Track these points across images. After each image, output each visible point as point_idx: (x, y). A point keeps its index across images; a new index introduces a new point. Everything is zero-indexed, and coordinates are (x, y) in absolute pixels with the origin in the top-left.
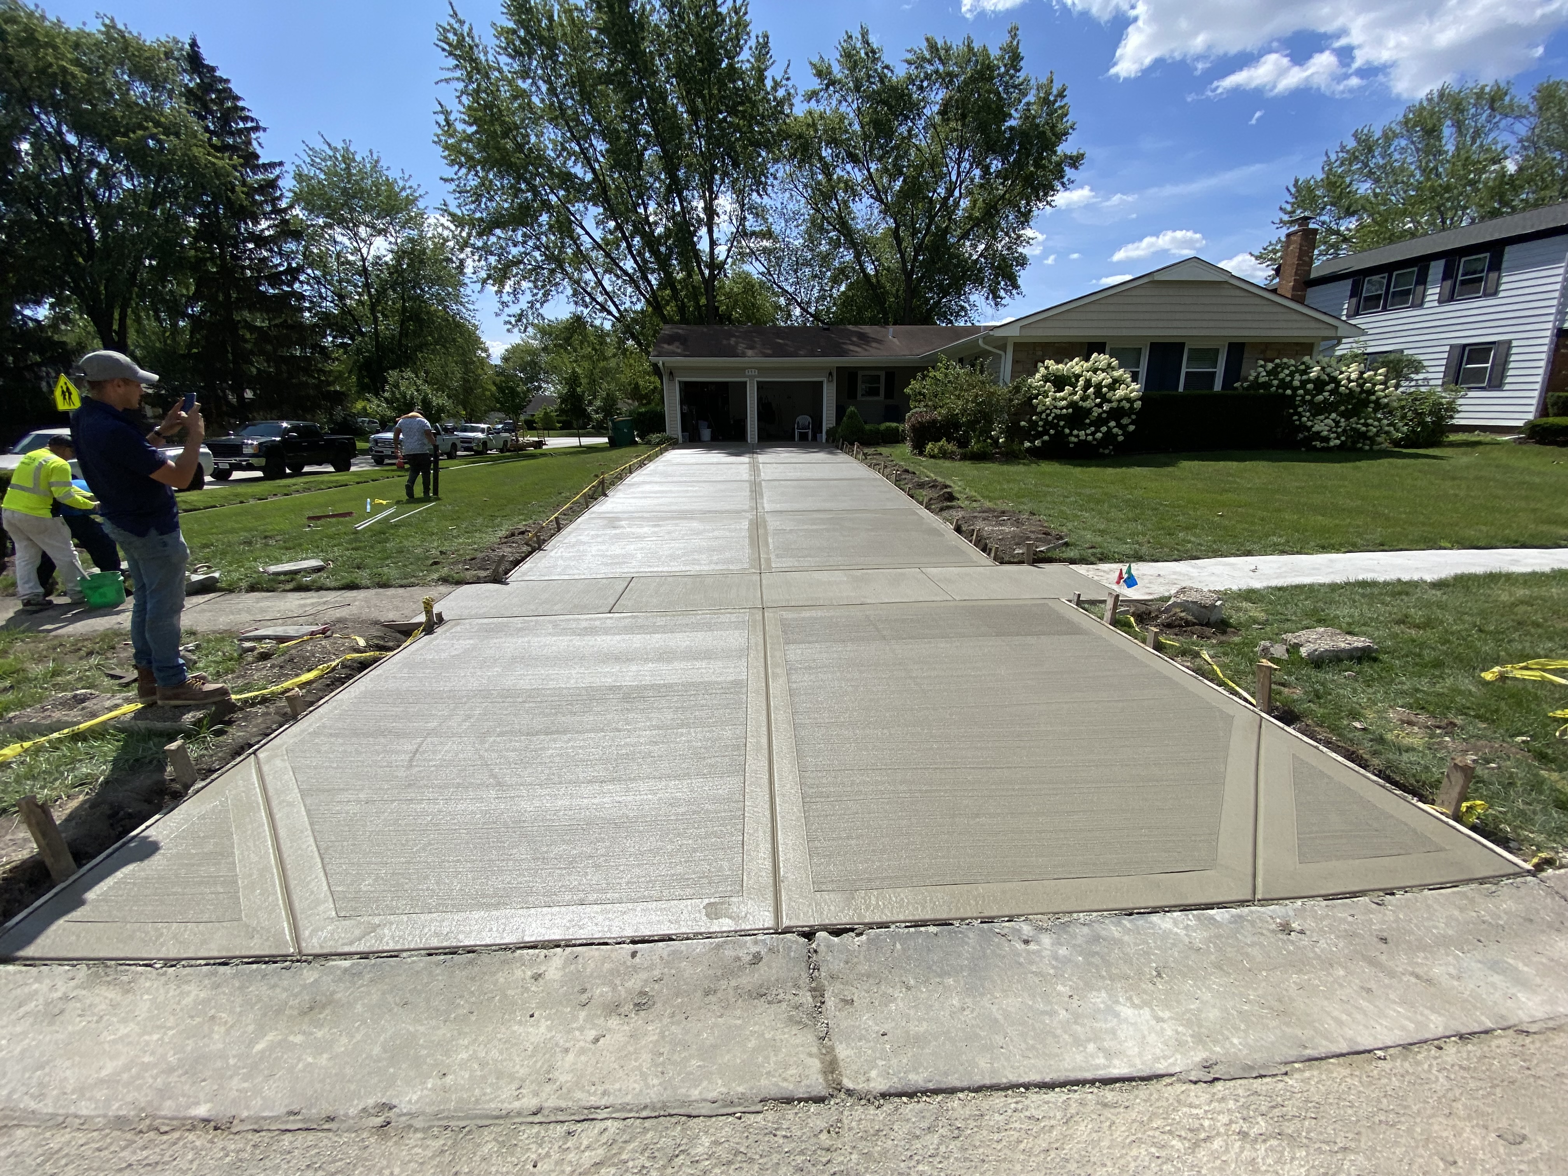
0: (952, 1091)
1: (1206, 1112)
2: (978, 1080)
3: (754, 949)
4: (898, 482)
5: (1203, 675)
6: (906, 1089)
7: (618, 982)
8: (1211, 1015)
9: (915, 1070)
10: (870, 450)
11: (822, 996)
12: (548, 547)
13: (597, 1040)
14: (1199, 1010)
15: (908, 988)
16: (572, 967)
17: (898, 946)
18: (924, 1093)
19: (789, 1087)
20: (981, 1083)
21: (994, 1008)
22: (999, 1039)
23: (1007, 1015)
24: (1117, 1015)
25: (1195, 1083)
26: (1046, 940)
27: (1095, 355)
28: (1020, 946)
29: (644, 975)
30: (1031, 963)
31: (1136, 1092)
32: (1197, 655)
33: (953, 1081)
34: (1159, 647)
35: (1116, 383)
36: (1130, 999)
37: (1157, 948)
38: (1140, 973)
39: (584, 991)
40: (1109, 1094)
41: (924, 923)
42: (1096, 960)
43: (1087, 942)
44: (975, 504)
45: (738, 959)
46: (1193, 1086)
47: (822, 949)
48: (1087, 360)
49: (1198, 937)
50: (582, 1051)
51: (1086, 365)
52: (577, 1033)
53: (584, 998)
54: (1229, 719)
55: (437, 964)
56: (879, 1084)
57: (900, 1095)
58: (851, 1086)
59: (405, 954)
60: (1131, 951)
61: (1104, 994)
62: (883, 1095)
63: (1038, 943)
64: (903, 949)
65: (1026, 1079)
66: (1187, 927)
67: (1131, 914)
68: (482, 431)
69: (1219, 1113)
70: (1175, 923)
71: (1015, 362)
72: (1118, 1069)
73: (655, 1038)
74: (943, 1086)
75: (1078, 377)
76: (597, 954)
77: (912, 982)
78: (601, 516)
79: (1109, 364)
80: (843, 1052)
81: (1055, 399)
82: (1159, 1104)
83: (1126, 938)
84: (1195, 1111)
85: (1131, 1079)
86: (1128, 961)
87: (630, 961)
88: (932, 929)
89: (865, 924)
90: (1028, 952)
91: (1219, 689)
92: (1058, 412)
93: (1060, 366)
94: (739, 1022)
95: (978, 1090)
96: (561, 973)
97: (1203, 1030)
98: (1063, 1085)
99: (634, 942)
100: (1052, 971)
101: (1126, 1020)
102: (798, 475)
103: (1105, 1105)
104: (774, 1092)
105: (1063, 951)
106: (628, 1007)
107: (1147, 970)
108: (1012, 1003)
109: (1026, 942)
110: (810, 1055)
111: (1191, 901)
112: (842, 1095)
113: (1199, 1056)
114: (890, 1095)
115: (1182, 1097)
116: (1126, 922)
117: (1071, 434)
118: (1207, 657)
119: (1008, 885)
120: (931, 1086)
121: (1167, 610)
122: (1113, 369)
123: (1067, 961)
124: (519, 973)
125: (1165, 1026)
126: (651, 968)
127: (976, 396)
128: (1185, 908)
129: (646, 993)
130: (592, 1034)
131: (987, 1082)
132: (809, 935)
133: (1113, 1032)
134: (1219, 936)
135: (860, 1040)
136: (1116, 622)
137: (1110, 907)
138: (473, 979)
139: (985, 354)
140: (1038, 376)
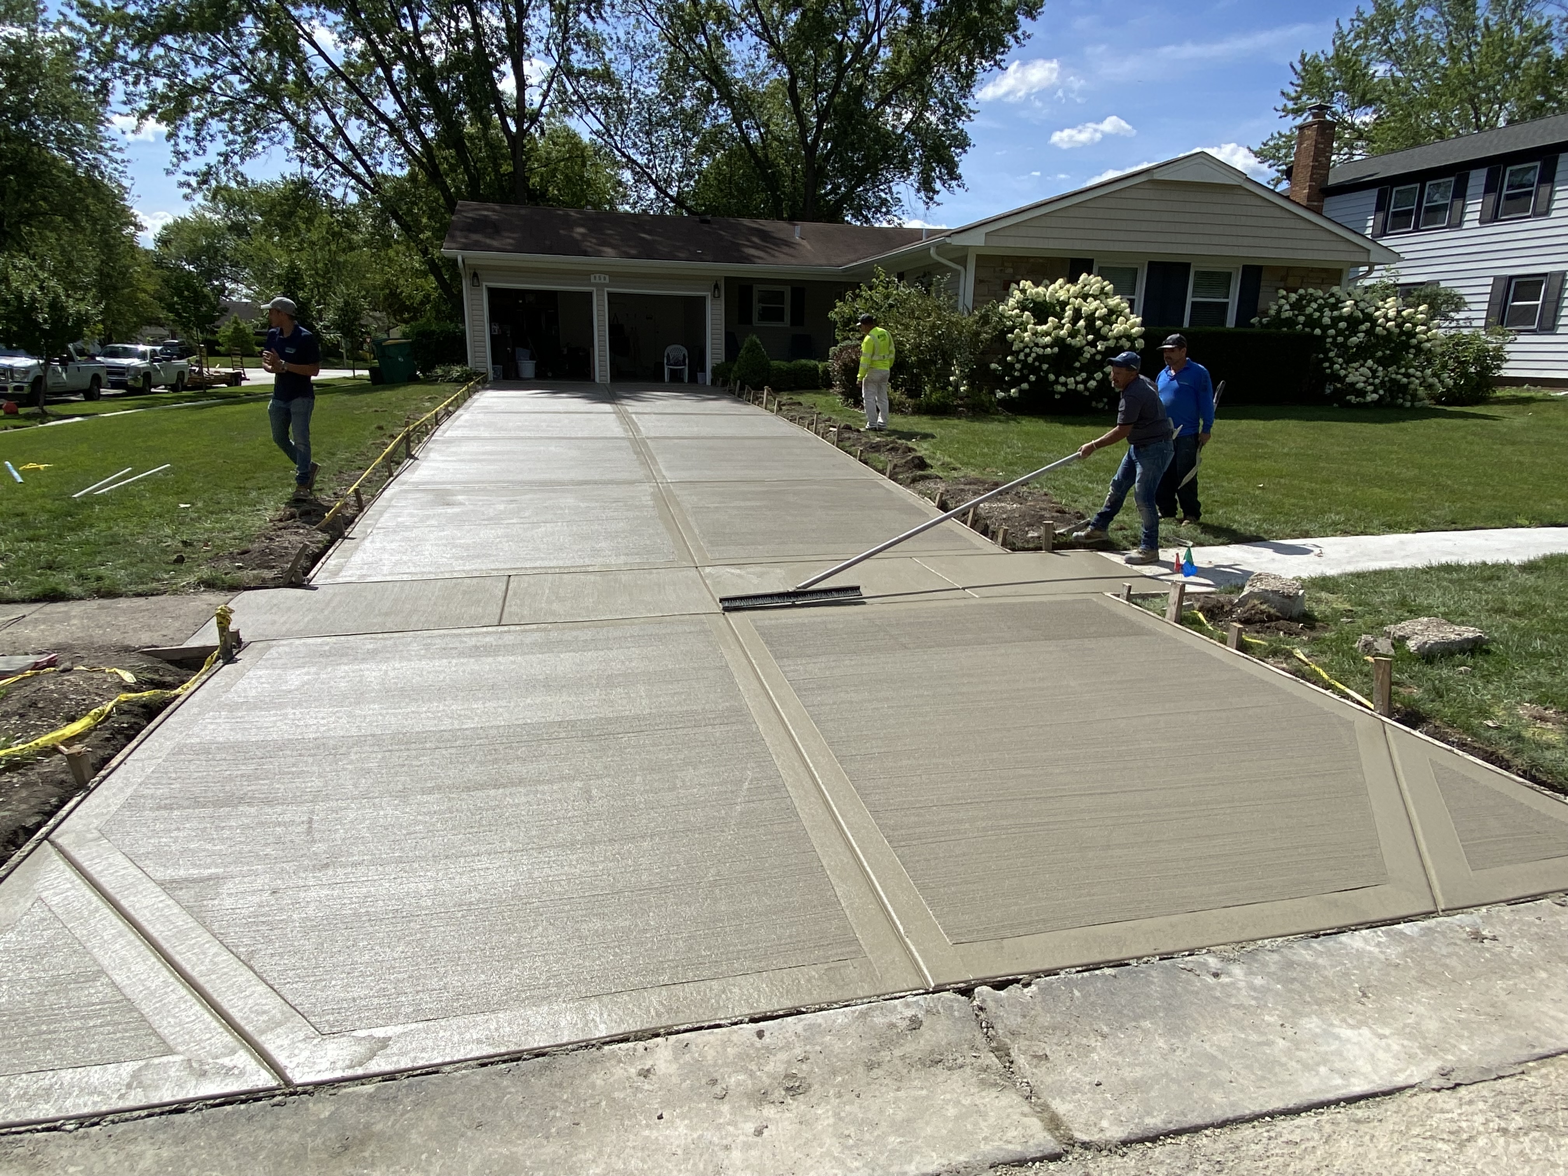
0: (1196, 1129)
1: (1460, 1115)
2: (1219, 1115)
3: (909, 1013)
4: (840, 443)
5: (1303, 678)
6: (1147, 1134)
7: (754, 1068)
8: (1431, 1027)
9: (1149, 1114)
10: (784, 397)
11: (1008, 1055)
12: (356, 531)
13: (759, 1133)
14: (1418, 1024)
15: (1104, 1036)
16: (687, 1057)
17: (1077, 993)
18: (1167, 1135)
19: (1016, 1149)
20: (1225, 1117)
21: (1207, 1046)
22: (1224, 1075)
23: (1224, 1051)
24: (1337, 1037)
25: (1438, 1090)
26: (1237, 971)
27: (1084, 276)
28: (1211, 980)
29: (783, 1056)
30: (1230, 996)
31: (1384, 1107)
32: (1289, 655)
33: (1193, 1119)
34: (1243, 647)
35: (1112, 314)
36: (1344, 1020)
37: (1355, 967)
38: (1345, 994)
39: (714, 1082)
40: (1359, 1111)
41: (1097, 966)
42: (1296, 986)
43: (1282, 969)
44: (955, 474)
45: (892, 1026)
46: (1437, 1094)
47: (990, 1004)
48: (1073, 280)
49: (1393, 952)
50: (747, 1147)
51: (1074, 289)
52: (731, 1129)
53: (718, 1090)
54: (1349, 725)
55: (501, 1074)
56: (1117, 1133)
57: (1142, 1141)
58: (1086, 1138)
59: (447, 1069)
60: (1330, 973)
61: (1315, 1018)
62: (1124, 1143)
63: (1229, 975)
64: (1083, 996)
65: (1270, 1107)
66: (1379, 944)
67: (1317, 936)
68: (143, 356)
69: (1472, 1114)
70: (1365, 940)
71: (978, 281)
72: (1358, 1087)
73: (831, 1121)
74: (1185, 1125)
75: (1064, 304)
76: (711, 1038)
77: (1106, 1029)
78: (418, 487)
79: (1103, 289)
80: (1059, 1107)
81: (1035, 334)
82: (1411, 1113)
83: (1320, 961)
84: (1449, 1116)
85: (1374, 1095)
86: (1329, 984)
87: (758, 1043)
88: (1108, 971)
89: (1030, 974)
90: (1223, 985)
91: (1328, 692)
92: (1040, 351)
93: (1041, 289)
94: (924, 1092)
95: (1222, 1124)
96: (675, 1066)
97: (1428, 1041)
98: (1308, 1108)
99: (753, 1020)
100: (1253, 1003)
101: (1348, 1040)
102: (695, 430)
103: (1358, 1122)
104: (1001, 1156)
105: (1258, 981)
106: (779, 1094)
107: (1351, 991)
108: (1223, 1038)
109: (1216, 975)
110: (1025, 1115)
111: (1374, 918)
112: (1077, 1149)
113: (1433, 1065)
114: (1131, 1142)
115: (1431, 1105)
116: (1315, 944)
117: (1056, 382)
118: (1302, 657)
119: (1174, 919)
120: (1172, 1127)
121: (1241, 603)
122: (1107, 295)
123: (1264, 991)
124: (619, 1072)
125: (1390, 1041)
126: (788, 1046)
127: (934, 327)
128: (1372, 925)
129: (794, 1076)
130: (750, 1127)
131: (1231, 1115)
132: (967, 992)
133: (1339, 1053)
134: (1413, 950)
135: (1074, 1093)
136: (1181, 620)
137: (1295, 930)
138: (560, 1085)
139: (942, 269)
140: (1012, 302)
